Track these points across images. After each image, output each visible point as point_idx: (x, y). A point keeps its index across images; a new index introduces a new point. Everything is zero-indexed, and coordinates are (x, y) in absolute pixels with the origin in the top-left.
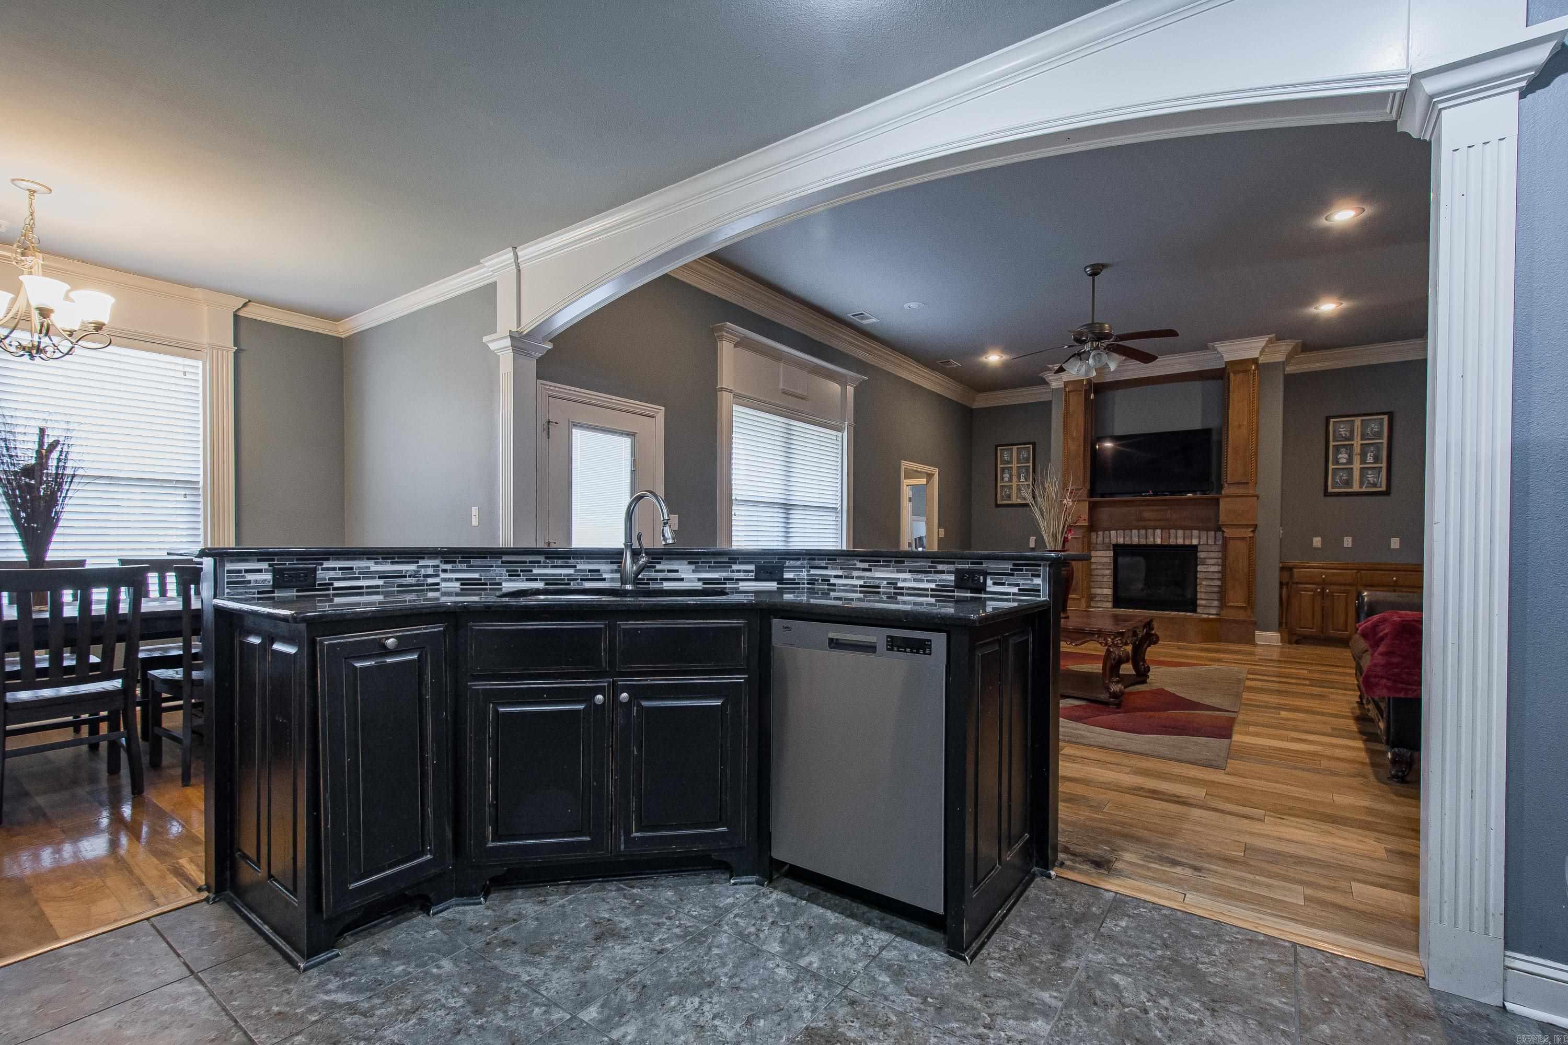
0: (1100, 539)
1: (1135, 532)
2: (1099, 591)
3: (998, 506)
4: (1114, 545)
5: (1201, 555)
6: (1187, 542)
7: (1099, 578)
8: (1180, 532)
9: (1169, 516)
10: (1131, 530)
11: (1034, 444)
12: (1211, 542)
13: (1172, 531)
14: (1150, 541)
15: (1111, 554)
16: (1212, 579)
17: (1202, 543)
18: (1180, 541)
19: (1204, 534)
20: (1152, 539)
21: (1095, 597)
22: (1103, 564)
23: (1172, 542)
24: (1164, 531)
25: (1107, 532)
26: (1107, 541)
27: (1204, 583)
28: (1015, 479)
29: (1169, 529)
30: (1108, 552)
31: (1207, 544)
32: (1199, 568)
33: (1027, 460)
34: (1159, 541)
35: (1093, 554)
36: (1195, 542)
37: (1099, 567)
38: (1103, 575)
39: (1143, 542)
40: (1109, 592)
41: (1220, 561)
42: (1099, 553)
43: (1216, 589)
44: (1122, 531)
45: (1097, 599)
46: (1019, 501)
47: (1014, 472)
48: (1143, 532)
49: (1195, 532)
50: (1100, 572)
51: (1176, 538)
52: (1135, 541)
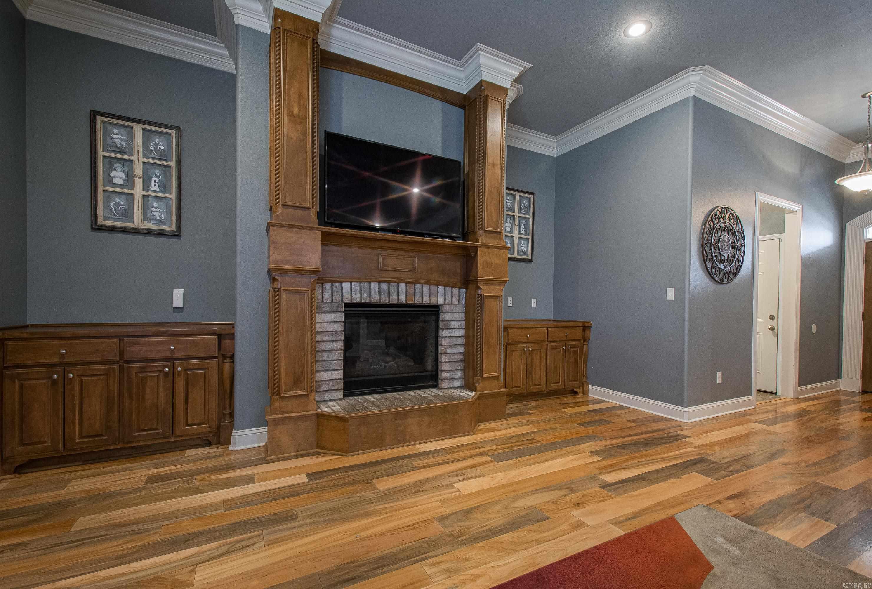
0: (327, 296)
1: (375, 286)
2: (325, 376)
3: (96, 228)
4: (347, 305)
5: (445, 317)
6: (433, 301)
7: (325, 356)
8: (426, 288)
9: (415, 266)
10: (370, 282)
11: (179, 130)
12: (455, 301)
13: (418, 286)
14: (394, 299)
15: (340, 317)
16: (456, 346)
17: (447, 302)
18: (426, 300)
19: (449, 290)
20: (395, 297)
21: (320, 386)
22: (332, 333)
23: (418, 300)
24: (408, 285)
25: (337, 284)
26: (337, 297)
27: (449, 351)
28: (138, 183)
29: (415, 283)
30: (338, 315)
31: (452, 304)
32: (443, 333)
33: (165, 156)
34: (403, 299)
35: (319, 317)
36: (441, 301)
37: (326, 338)
38: (332, 350)
39: (385, 300)
40: (339, 375)
41: (463, 323)
42: (327, 317)
43: (460, 357)
44: (358, 284)
45: (323, 388)
46: (148, 225)
47: (138, 170)
48: (384, 286)
49: (441, 289)
50: (327, 346)
51: (422, 297)
52: (375, 298)
